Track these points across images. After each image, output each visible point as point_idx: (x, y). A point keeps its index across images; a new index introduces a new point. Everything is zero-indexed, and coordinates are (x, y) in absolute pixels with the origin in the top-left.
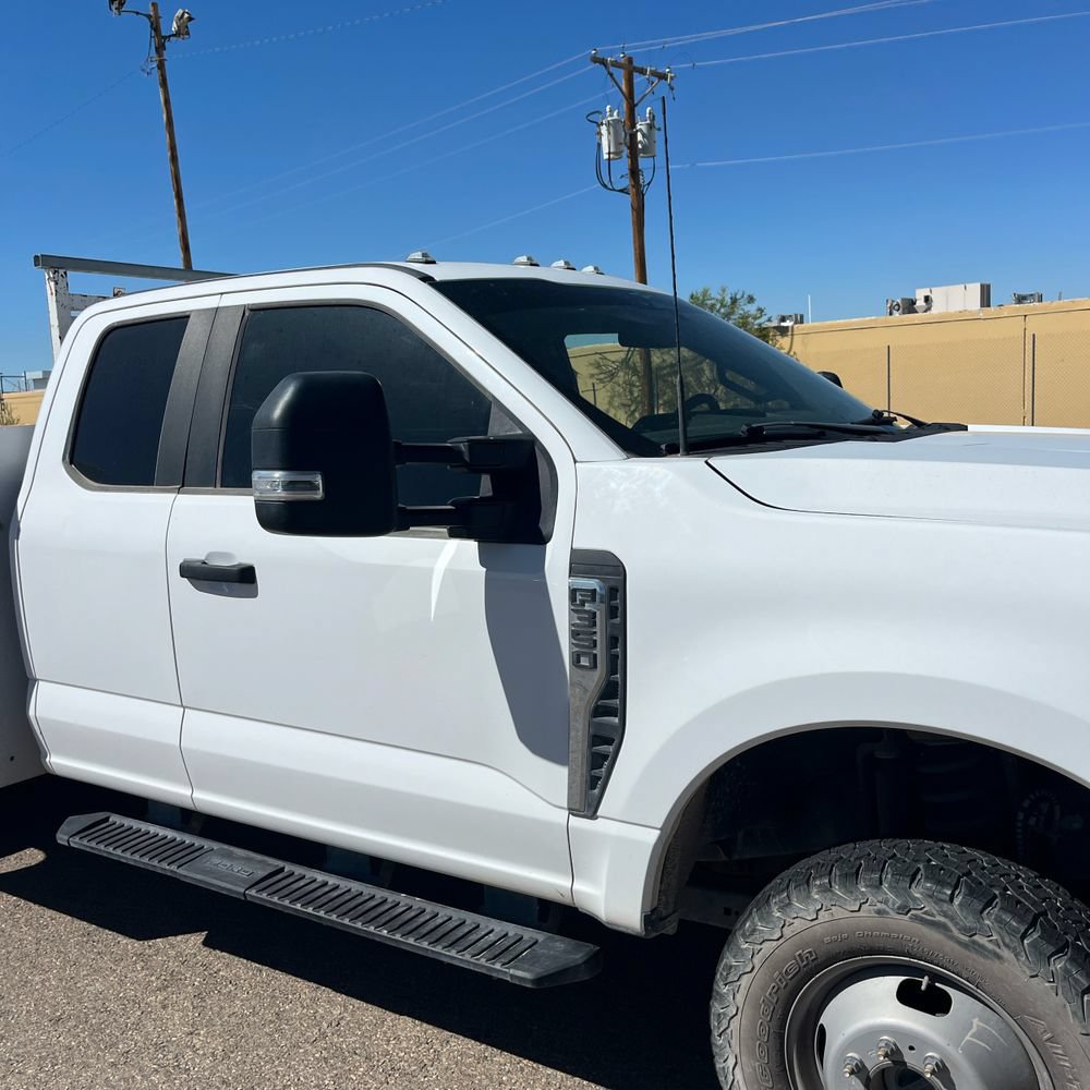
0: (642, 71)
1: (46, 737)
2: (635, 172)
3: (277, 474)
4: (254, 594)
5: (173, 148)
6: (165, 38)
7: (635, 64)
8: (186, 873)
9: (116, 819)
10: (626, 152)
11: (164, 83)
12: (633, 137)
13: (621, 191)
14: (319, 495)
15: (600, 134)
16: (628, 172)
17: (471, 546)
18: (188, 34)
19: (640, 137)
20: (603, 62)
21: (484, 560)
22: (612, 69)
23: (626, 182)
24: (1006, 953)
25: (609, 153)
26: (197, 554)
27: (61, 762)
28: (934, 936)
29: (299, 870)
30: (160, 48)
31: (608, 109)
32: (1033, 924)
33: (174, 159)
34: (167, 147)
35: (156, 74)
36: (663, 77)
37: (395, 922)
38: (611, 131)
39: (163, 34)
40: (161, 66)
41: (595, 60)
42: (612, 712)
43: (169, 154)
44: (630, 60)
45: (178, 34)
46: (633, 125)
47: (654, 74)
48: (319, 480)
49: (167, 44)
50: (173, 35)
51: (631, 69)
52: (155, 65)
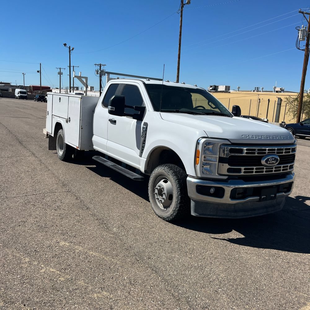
1: (94, 143)
2: (308, 45)
3: (110, 107)
4: (115, 124)
5: (181, 32)
6: (184, 4)
8: (105, 164)
9: (101, 157)
10: (306, 38)
11: (181, 16)
13: (302, 50)
14: (114, 110)
15: (299, 33)
16: (305, 44)
17: (136, 120)
18: (190, 3)
20: (303, 13)
21: (137, 122)
22: (305, 15)
23: (304, 48)
24: (170, 175)
25: (300, 39)
27: (95, 147)
28: (165, 172)
29: (118, 165)
30: (182, 7)
31: (302, 26)
32: (174, 172)
33: (180, 35)
34: (179, 32)
35: (180, 13)
37: (125, 172)
38: (302, 33)
39: (184, 3)
40: (182, 12)
41: (300, 12)
42: (144, 143)
43: (179, 34)
45: (187, 3)
48: (114, 108)
49: (184, 6)
50: (186, 4)
52: (180, 11)
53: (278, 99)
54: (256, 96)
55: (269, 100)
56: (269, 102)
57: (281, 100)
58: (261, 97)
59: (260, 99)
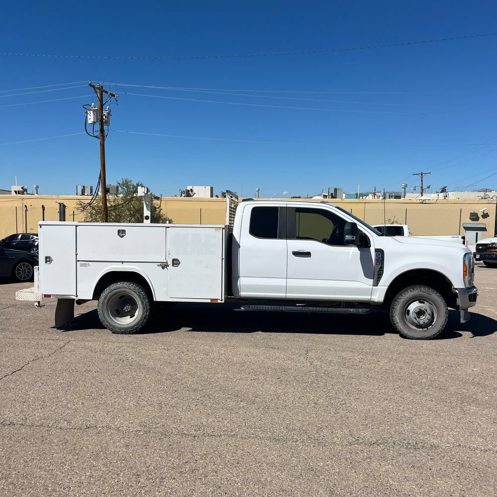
0: (106, 92)
2: (102, 131)
7: (104, 89)
10: (99, 122)
12: (102, 117)
13: (96, 137)
16: (99, 130)
19: (104, 117)
20: (94, 87)
23: (98, 134)
26: (296, 250)
31: (93, 105)
36: (113, 96)
38: (94, 114)
41: (91, 85)
42: (381, 271)
44: (102, 87)
46: (102, 113)
47: (111, 94)
51: (102, 91)
53: (59, 205)
54: (19, 201)
55: (43, 207)
56: (44, 210)
57: (64, 206)
58: (28, 203)
59: (26, 206)
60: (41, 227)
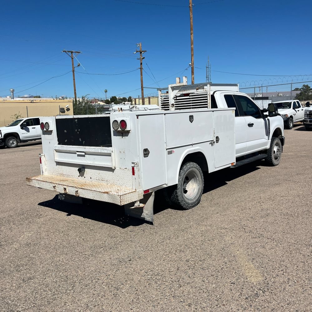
60: (138, 118)
